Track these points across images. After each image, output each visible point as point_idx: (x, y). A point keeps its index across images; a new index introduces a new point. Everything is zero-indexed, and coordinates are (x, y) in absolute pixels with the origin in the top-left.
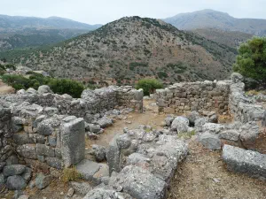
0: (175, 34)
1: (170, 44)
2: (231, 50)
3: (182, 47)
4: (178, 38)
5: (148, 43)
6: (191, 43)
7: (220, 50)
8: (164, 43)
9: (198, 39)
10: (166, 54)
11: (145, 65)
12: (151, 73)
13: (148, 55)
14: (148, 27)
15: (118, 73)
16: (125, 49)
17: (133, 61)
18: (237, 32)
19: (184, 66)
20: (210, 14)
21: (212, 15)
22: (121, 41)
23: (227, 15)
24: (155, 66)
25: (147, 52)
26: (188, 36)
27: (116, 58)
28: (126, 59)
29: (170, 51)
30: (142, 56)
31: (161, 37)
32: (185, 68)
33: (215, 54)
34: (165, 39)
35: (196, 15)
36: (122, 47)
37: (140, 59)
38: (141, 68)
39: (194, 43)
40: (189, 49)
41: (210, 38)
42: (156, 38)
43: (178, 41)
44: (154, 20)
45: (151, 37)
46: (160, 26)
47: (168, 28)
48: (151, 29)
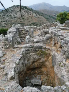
0: (33, 12)
1: (31, 16)
3: (36, 17)
4: (34, 13)
5: (23, 16)
8: (29, 16)
9: (41, 13)
10: (30, 19)
11: (24, 24)
14: (23, 9)
16: (15, 18)
18: (54, 11)
20: (44, 4)
21: (45, 4)
24: (27, 24)
25: (24, 19)
26: (38, 13)
27: (12, 22)
28: (16, 22)
29: (32, 18)
31: (28, 13)
32: (37, 24)
33: (47, 19)
34: (30, 14)
35: (40, 5)
37: (21, 22)
39: (40, 15)
40: (38, 17)
41: (45, 13)
42: (26, 13)
43: (34, 14)
44: (25, 7)
46: (27, 9)
47: (30, 10)
48: (24, 10)
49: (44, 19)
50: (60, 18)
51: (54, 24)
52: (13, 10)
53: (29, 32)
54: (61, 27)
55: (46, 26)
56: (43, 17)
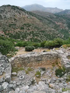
0: (25, 13)
2: (45, 18)
3: (28, 17)
4: (27, 14)
5: (15, 16)
6: (31, 16)
7: (41, 18)
8: (21, 16)
9: (34, 14)
10: (22, 20)
11: (15, 25)
12: (18, 28)
13: (16, 21)
15: (4, 29)
16: (6, 19)
17: (10, 24)
18: (46, 12)
19: (30, 24)
21: (37, 6)
22: (4, 15)
23: (42, 6)
24: (19, 25)
27: (2, 23)
28: (7, 23)
29: (24, 19)
30: (13, 21)
31: (20, 14)
32: (30, 25)
33: (40, 20)
34: (22, 14)
35: (32, 6)
36: (5, 18)
37: (12, 23)
38: (14, 26)
40: (31, 18)
41: (38, 14)
42: (18, 14)
44: (17, 7)
45: (16, 14)
46: (19, 9)
47: (22, 10)
48: (15, 10)
49: (37, 20)
52: (2, 9)
56: (35, 18)
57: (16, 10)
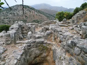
0: (35, 11)
1: (33, 14)
2: (51, 15)
3: (37, 15)
5: (26, 14)
6: (40, 14)
7: (48, 15)
8: (31, 14)
9: (42, 12)
10: (32, 17)
11: (26, 21)
13: (27, 18)
18: (53, 10)
19: (38, 21)
20: (45, 5)
22: (17, 13)
23: (50, 5)
24: (29, 21)
25: (26, 17)
28: (19, 19)
29: (34, 16)
31: (30, 12)
33: (47, 17)
34: (32, 12)
35: (41, 5)
36: (17, 15)
37: (24, 19)
39: (41, 14)
41: (46, 12)
43: (36, 13)
44: (28, 6)
45: (27, 12)
46: (30, 8)
47: (32, 9)
49: (45, 17)
50: (58, 17)
51: (53, 21)
52: (16, 8)
53: (31, 29)
54: (60, 24)
55: (47, 23)
56: (44, 15)
57: (27, 8)
